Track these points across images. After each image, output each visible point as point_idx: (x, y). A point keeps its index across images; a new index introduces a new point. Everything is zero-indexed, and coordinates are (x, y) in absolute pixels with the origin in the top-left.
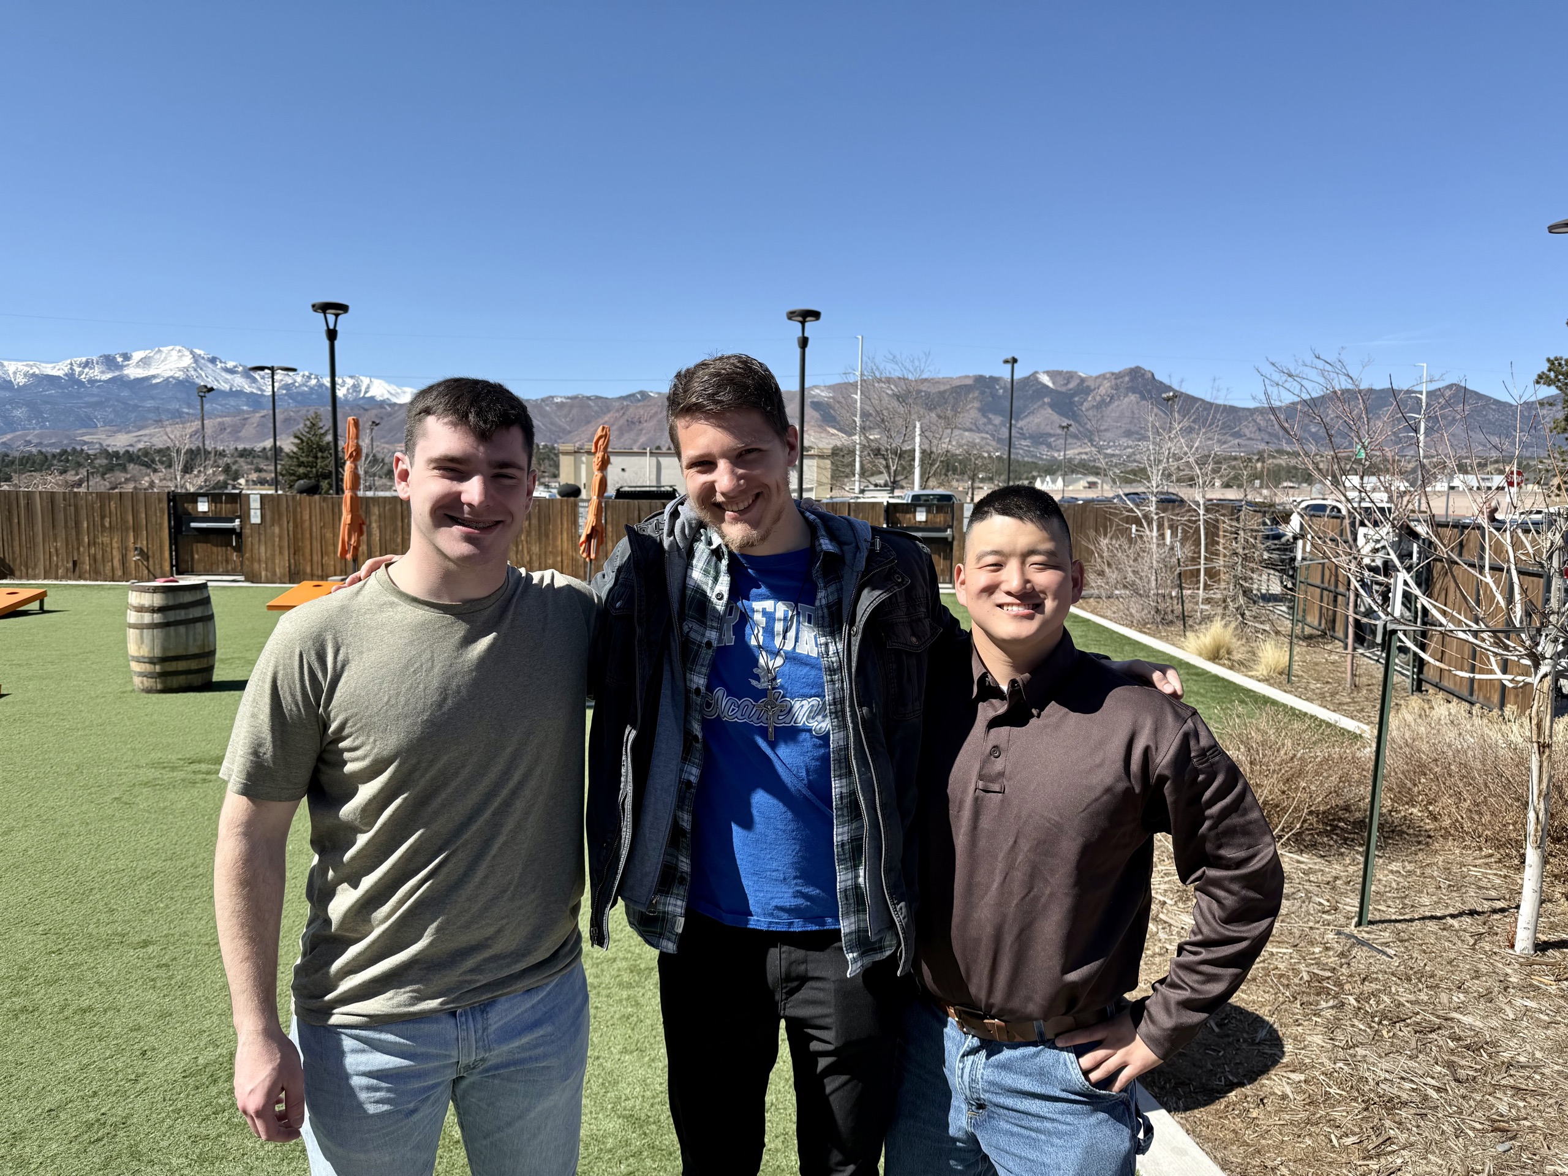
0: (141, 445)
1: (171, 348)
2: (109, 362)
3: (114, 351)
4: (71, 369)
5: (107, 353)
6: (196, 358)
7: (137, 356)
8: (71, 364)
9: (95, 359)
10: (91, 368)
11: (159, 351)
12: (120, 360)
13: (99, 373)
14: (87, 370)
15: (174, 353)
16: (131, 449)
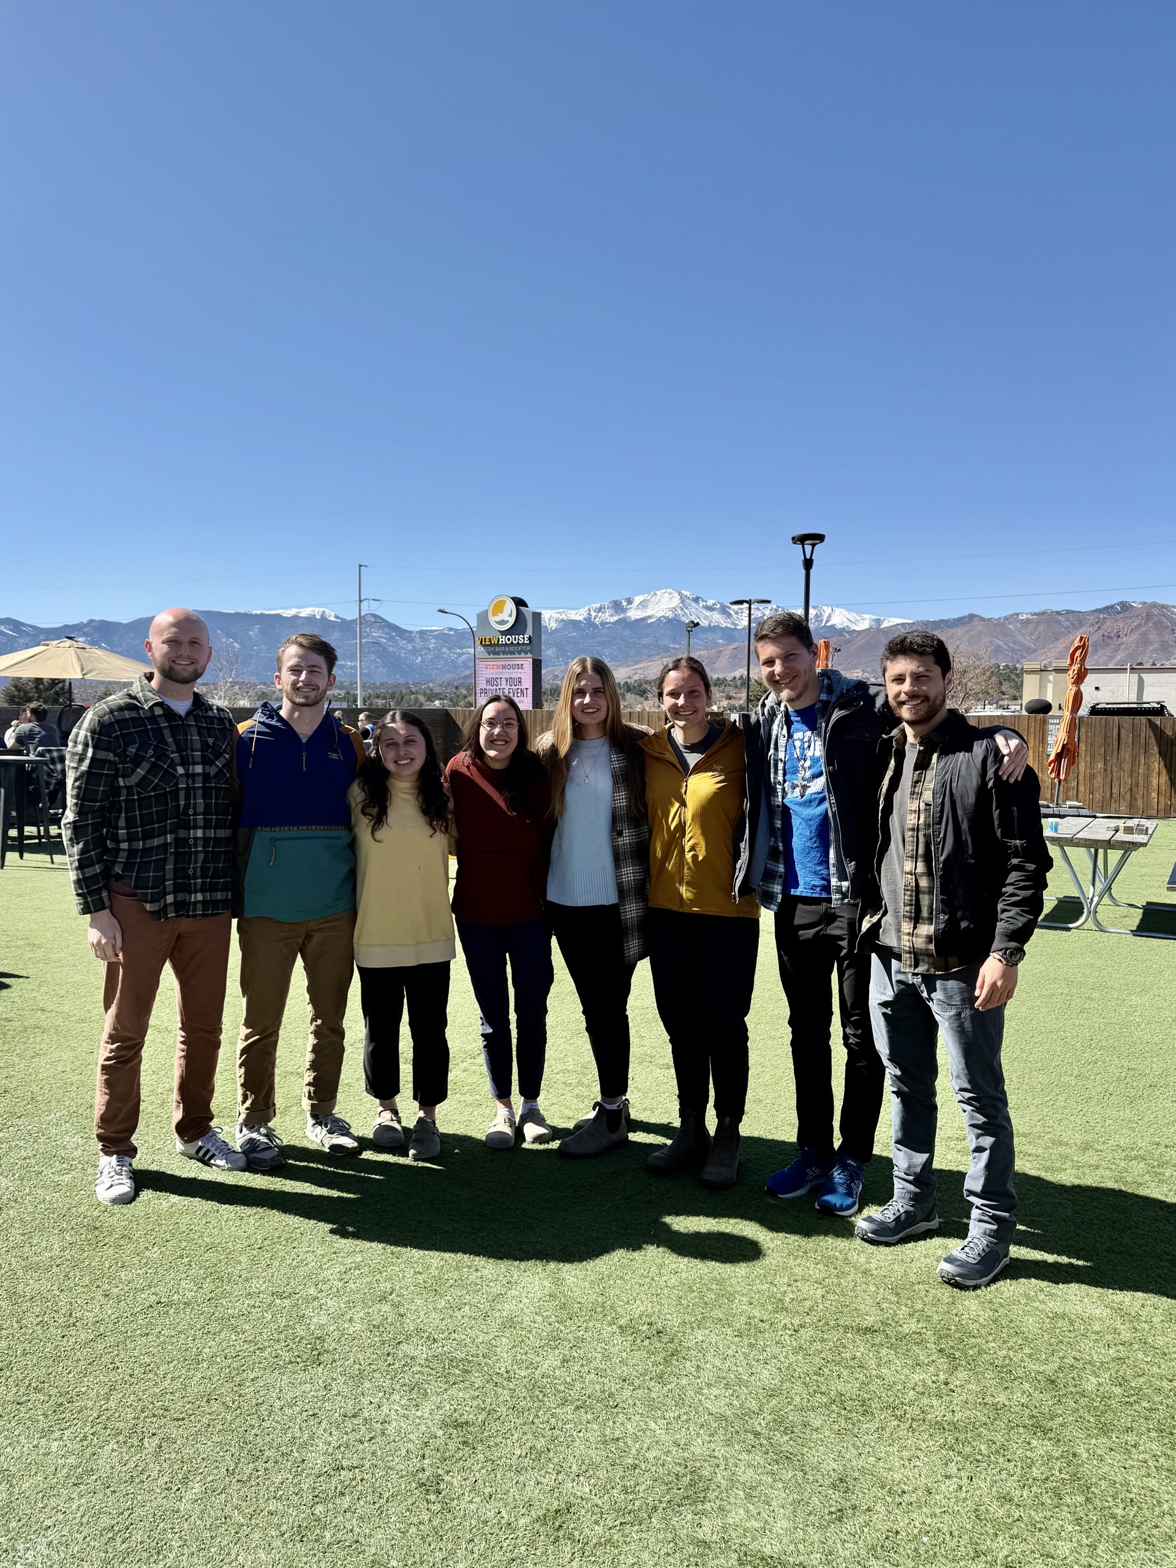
0: (636, 678)
1: (664, 591)
2: (617, 606)
3: (621, 597)
4: (589, 614)
5: (615, 599)
6: (683, 599)
7: (638, 600)
8: (589, 610)
9: (606, 604)
10: (603, 613)
11: (655, 594)
12: (624, 604)
13: (609, 617)
14: (600, 614)
15: (666, 595)
16: (629, 681)
